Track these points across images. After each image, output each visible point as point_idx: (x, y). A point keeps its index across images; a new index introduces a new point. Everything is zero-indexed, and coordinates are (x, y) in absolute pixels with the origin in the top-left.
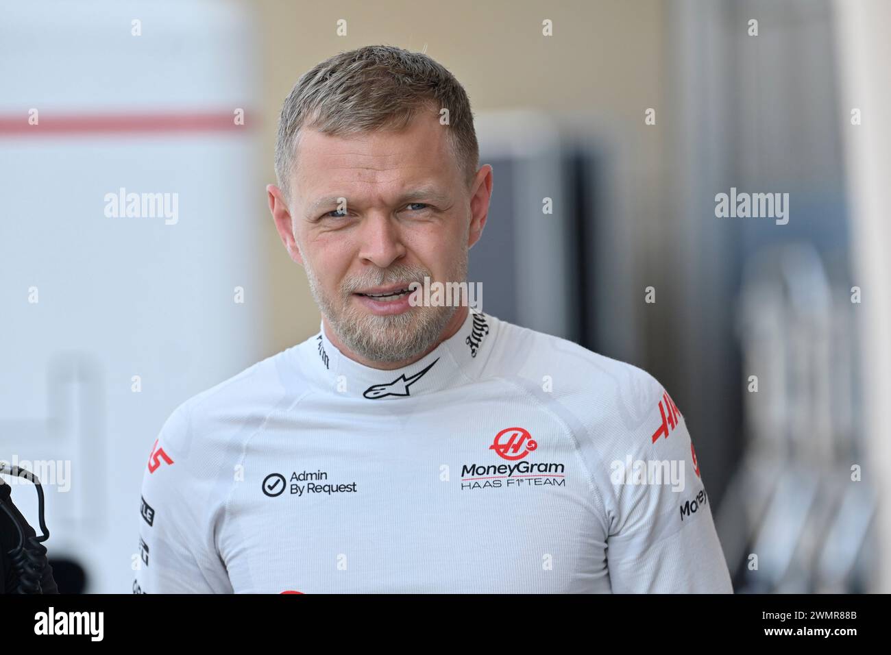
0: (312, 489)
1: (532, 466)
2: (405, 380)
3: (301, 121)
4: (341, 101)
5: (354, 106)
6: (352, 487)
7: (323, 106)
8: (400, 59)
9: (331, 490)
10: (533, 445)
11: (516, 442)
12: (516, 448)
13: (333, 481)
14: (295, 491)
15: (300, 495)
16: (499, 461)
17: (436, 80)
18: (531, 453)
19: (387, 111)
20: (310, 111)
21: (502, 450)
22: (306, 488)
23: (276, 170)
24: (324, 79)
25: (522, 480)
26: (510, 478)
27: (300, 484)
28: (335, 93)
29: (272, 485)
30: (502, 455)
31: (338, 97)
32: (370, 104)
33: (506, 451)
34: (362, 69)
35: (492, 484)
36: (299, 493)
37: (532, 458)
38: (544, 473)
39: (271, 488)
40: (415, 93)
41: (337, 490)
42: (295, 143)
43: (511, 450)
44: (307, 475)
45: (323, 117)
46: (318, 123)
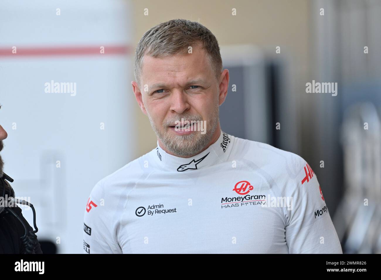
0: (157, 212)
1: (252, 197)
2: (195, 162)
3: (144, 52)
4: (160, 42)
5: (165, 44)
6: (174, 210)
7: (152, 45)
8: (186, 24)
9: (165, 212)
10: (252, 188)
11: (244, 187)
12: (244, 189)
13: (166, 208)
14: (150, 213)
15: (152, 215)
16: (237, 195)
17: (201, 32)
18: (251, 191)
19: (179, 46)
20: (147, 47)
21: (238, 191)
22: (155, 212)
23: (135, 74)
24: (153, 34)
25: (247, 203)
26: (242, 202)
27: (152, 210)
28: (157, 39)
29: (140, 212)
30: (238, 193)
31: (159, 41)
32: (172, 43)
33: (240, 191)
34: (169, 28)
35: (235, 205)
36: (152, 214)
37: (251, 193)
38: (257, 199)
39: (139, 213)
40: (192, 38)
41: (168, 212)
42: (141, 62)
43: (242, 190)
44: (155, 206)
45: (153, 50)
46: (150, 53)
